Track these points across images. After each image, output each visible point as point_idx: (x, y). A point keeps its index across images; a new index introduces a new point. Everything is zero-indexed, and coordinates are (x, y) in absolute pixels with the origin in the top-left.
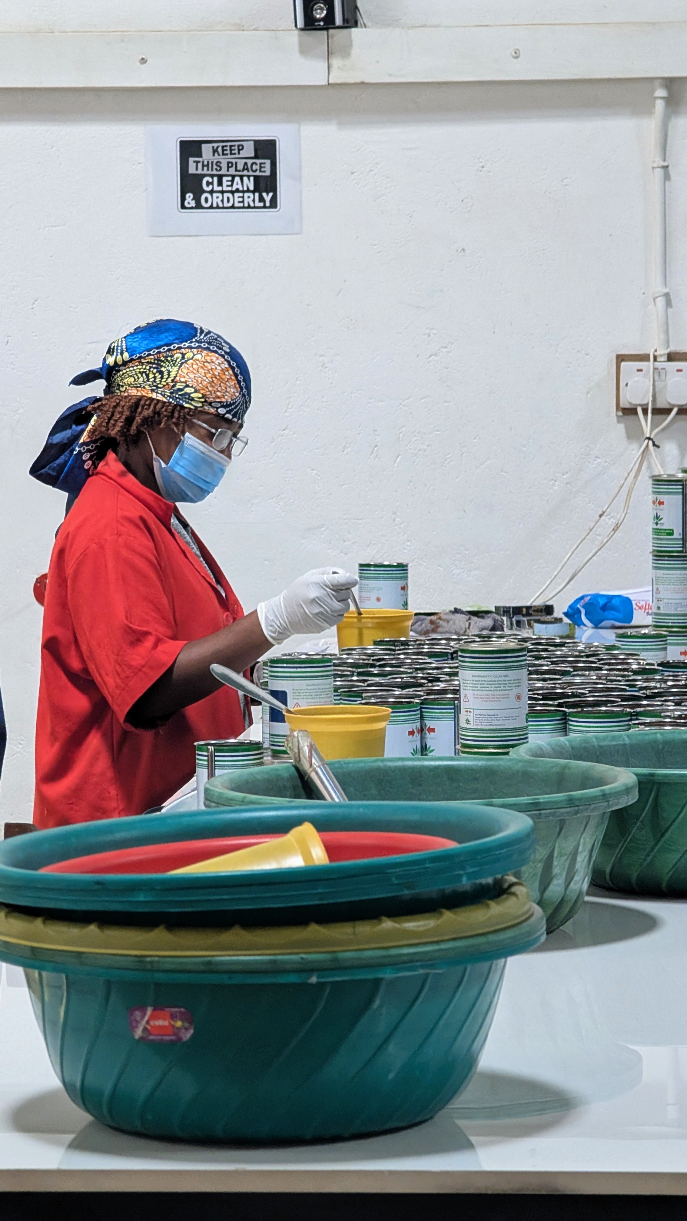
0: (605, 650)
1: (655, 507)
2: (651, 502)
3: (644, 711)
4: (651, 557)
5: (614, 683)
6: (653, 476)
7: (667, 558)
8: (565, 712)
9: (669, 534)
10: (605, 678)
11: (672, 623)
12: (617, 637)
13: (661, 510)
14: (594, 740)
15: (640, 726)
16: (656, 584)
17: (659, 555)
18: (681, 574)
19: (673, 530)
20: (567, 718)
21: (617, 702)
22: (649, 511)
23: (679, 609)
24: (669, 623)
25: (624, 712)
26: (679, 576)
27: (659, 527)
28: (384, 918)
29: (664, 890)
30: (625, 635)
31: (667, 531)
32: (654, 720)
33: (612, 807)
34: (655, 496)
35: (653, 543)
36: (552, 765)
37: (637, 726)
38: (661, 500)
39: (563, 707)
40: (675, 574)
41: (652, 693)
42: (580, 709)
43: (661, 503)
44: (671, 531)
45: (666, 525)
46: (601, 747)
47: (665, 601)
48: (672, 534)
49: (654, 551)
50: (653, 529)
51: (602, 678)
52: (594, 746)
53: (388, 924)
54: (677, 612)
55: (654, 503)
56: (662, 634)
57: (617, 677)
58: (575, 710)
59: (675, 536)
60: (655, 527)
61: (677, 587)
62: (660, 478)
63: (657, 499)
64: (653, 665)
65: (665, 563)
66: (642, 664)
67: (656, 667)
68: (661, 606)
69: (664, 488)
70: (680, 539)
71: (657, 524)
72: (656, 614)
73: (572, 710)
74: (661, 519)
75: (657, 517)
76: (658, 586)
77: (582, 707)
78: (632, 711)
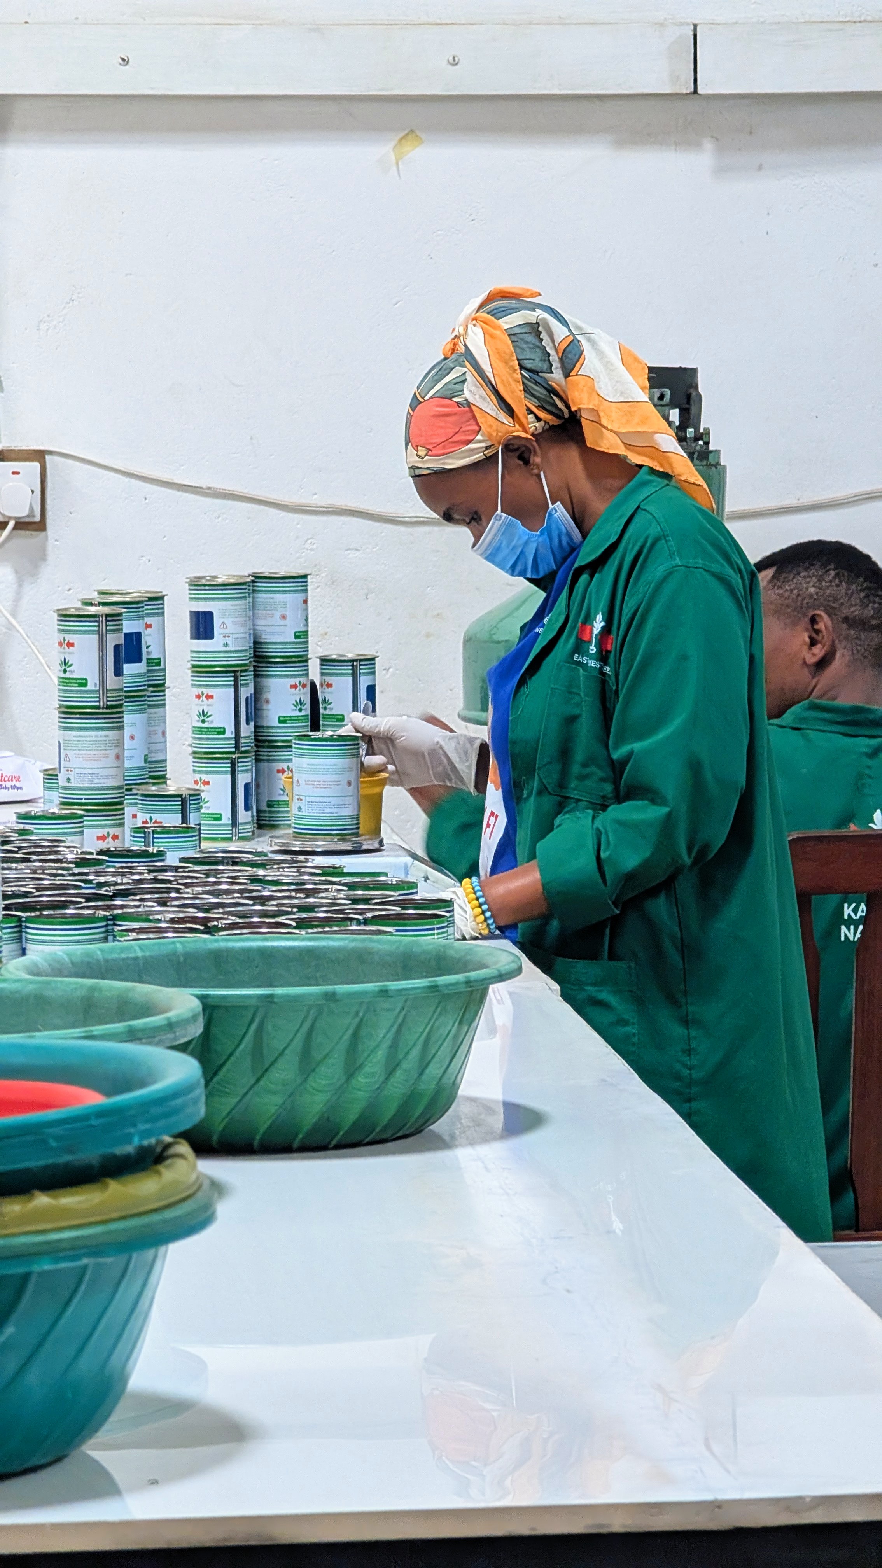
0: (17, 835)
1: (62, 650)
2: (57, 645)
3: (123, 913)
4: (56, 714)
5: (58, 878)
6: (58, 610)
7: (78, 716)
8: (20, 918)
9: (81, 685)
10: (41, 871)
11: (85, 799)
12: (19, 818)
13: (70, 653)
14: (99, 953)
15: (130, 934)
16: (64, 749)
17: (68, 712)
18: (96, 736)
19: (86, 680)
20: (23, 924)
21: (81, 903)
22: (56, 655)
23: (96, 781)
24: (81, 799)
25: (96, 915)
26: (94, 739)
27: (68, 675)
28: (37, 1193)
29: (215, 1145)
30: (28, 815)
31: (78, 681)
32: (145, 925)
33: (179, 1039)
34: (62, 636)
35: (59, 696)
36: (75, 986)
37: (125, 933)
38: (71, 641)
39: (12, 911)
40: (90, 736)
41: (116, 890)
42: (38, 913)
43: (70, 645)
44: (84, 681)
45: (76, 672)
46: (107, 961)
47: (77, 771)
48: (85, 685)
49: (60, 706)
50: (59, 678)
51: (38, 872)
52: (98, 961)
53: (42, 1200)
54: (93, 786)
55: (60, 644)
56: (77, 814)
57: (57, 869)
58: (33, 914)
59: (90, 687)
60: (63, 675)
61: (91, 752)
62: (68, 613)
63: (64, 640)
64: (92, 853)
65: (76, 722)
66: (75, 852)
67: (95, 856)
68: (71, 778)
69: (74, 625)
70: (96, 691)
71: (65, 671)
72: (65, 788)
73: (28, 914)
74: (71, 665)
75: (65, 663)
76: (67, 752)
77: (41, 910)
78: (108, 914)
